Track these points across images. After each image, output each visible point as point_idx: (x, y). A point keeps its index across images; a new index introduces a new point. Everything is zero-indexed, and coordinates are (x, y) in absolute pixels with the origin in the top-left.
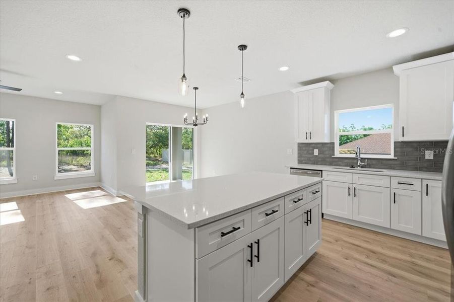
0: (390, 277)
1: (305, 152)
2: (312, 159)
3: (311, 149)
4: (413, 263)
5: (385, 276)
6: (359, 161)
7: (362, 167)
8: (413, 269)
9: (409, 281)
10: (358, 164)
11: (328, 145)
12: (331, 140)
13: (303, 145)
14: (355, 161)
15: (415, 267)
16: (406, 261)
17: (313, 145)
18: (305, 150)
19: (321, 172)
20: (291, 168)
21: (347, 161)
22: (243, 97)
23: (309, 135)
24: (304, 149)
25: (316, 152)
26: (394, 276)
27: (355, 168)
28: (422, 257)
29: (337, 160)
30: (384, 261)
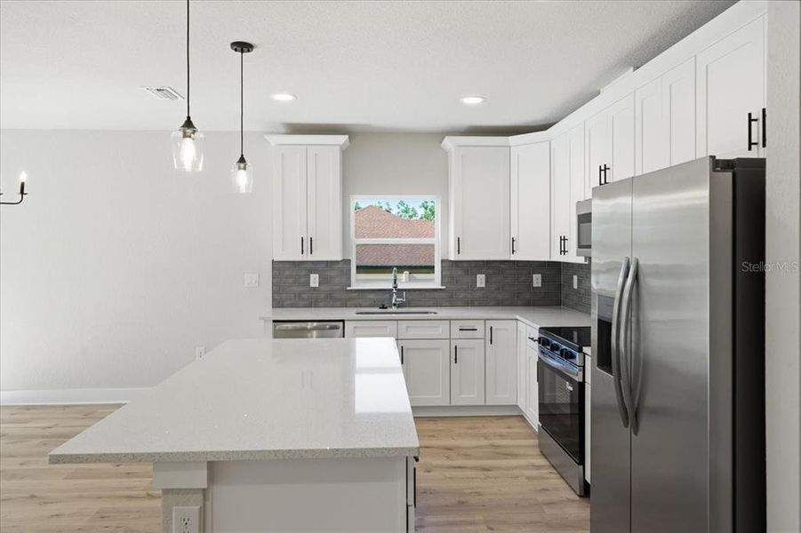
0: (485, 472)
1: (291, 280)
2: (305, 296)
3: (303, 273)
4: (492, 446)
5: (481, 474)
6: (395, 296)
7: (399, 306)
8: (497, 453)
9: (504, 469)
10: (393, 302)
11: (340, 266)
12: (344, 255)
13: (287, 266)
14: (387, 296)
15: (497, 450)
16: (486, 447)
17: (310, 265)
18: (291, 276)
19: (341, 324)
20: (274, 321)
21: (372, 296)
22: (245, 169)
23: (308, 244)
24: (287, 273)
25: (314, 280)
26: (488, 470)
27: (389, 310)
28: (495, 435)
29: (355, 295)
30: (467, 456)
